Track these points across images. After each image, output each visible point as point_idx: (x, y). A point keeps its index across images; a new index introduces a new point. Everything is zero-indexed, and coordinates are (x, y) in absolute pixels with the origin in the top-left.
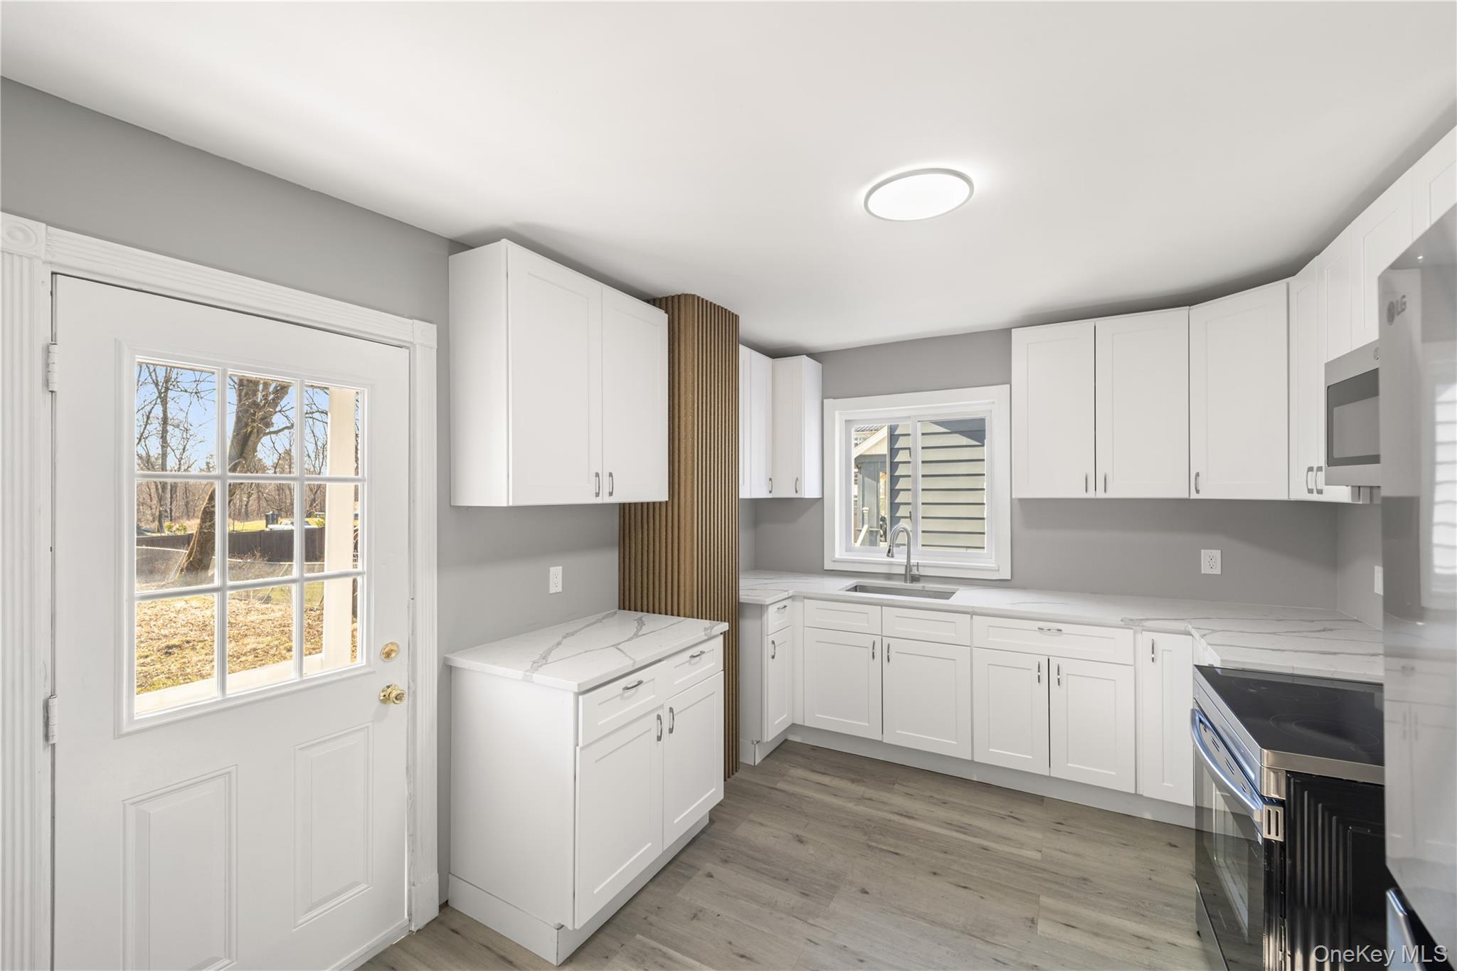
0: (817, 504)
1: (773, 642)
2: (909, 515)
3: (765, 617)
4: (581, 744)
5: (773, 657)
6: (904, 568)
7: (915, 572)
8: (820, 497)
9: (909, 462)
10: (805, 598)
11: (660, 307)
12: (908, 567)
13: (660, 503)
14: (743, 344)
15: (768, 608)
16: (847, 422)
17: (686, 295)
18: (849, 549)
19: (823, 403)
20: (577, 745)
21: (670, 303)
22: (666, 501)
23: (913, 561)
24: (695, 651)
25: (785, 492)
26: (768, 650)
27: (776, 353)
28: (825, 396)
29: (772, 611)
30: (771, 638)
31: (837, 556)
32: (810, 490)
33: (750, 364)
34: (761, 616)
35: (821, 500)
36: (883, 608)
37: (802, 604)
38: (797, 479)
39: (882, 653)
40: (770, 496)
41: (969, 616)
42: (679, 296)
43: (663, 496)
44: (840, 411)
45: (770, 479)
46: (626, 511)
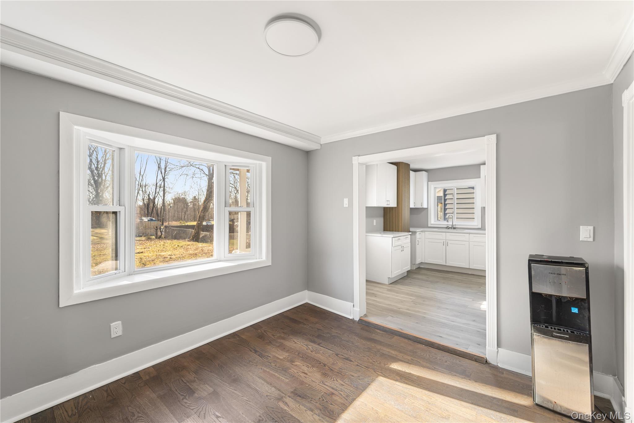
0: (427, 209)
1: (418, 241)
2: (452, 212)
3: (416, 235)
4: (393, 246)
5: (418, 244)
6: (451, 226)
7: (454, 226)
8: (427, 207)
9: (453, 199)
10: (425, 231)
11: (394, 165)
12: (452, 225)
13: (394, 207)
14: (411, 170)
15: (417, 233)
16: (435, 188)
17: (401, 162)
18: (435, 221)
19: (428, 183)
20: (392, 246)
21: (397, 164)
22: (396, 207)
23: (454, 224)
24: (407, 236)
25: (418, 206)
26: (417, 243)
27: (415, 171)
28: (428, 181)
29: (418, 233)
30: (418, 240)
31: (432, 223)
32: (425, 206)
33: (412, 174)
34: (415, 235)
35: (428, 208)
36: (447, 233)
37: (424, 233)
38: (422, 203)
39: (446, 244)
40: (414, 207)
41: (468, 234)
42: (399, 162)
43: (396, 206)
44: (432, 185)
45: (414, 203)
46: (385, 209)
